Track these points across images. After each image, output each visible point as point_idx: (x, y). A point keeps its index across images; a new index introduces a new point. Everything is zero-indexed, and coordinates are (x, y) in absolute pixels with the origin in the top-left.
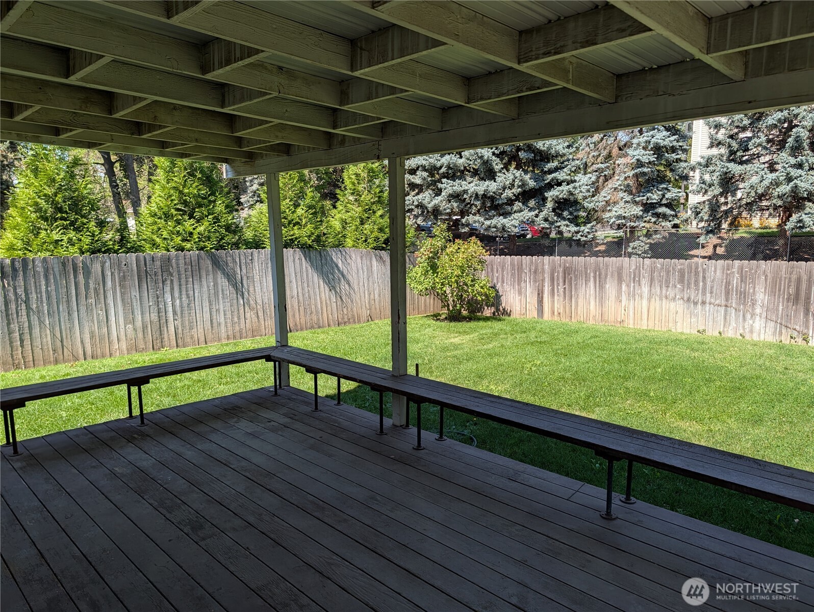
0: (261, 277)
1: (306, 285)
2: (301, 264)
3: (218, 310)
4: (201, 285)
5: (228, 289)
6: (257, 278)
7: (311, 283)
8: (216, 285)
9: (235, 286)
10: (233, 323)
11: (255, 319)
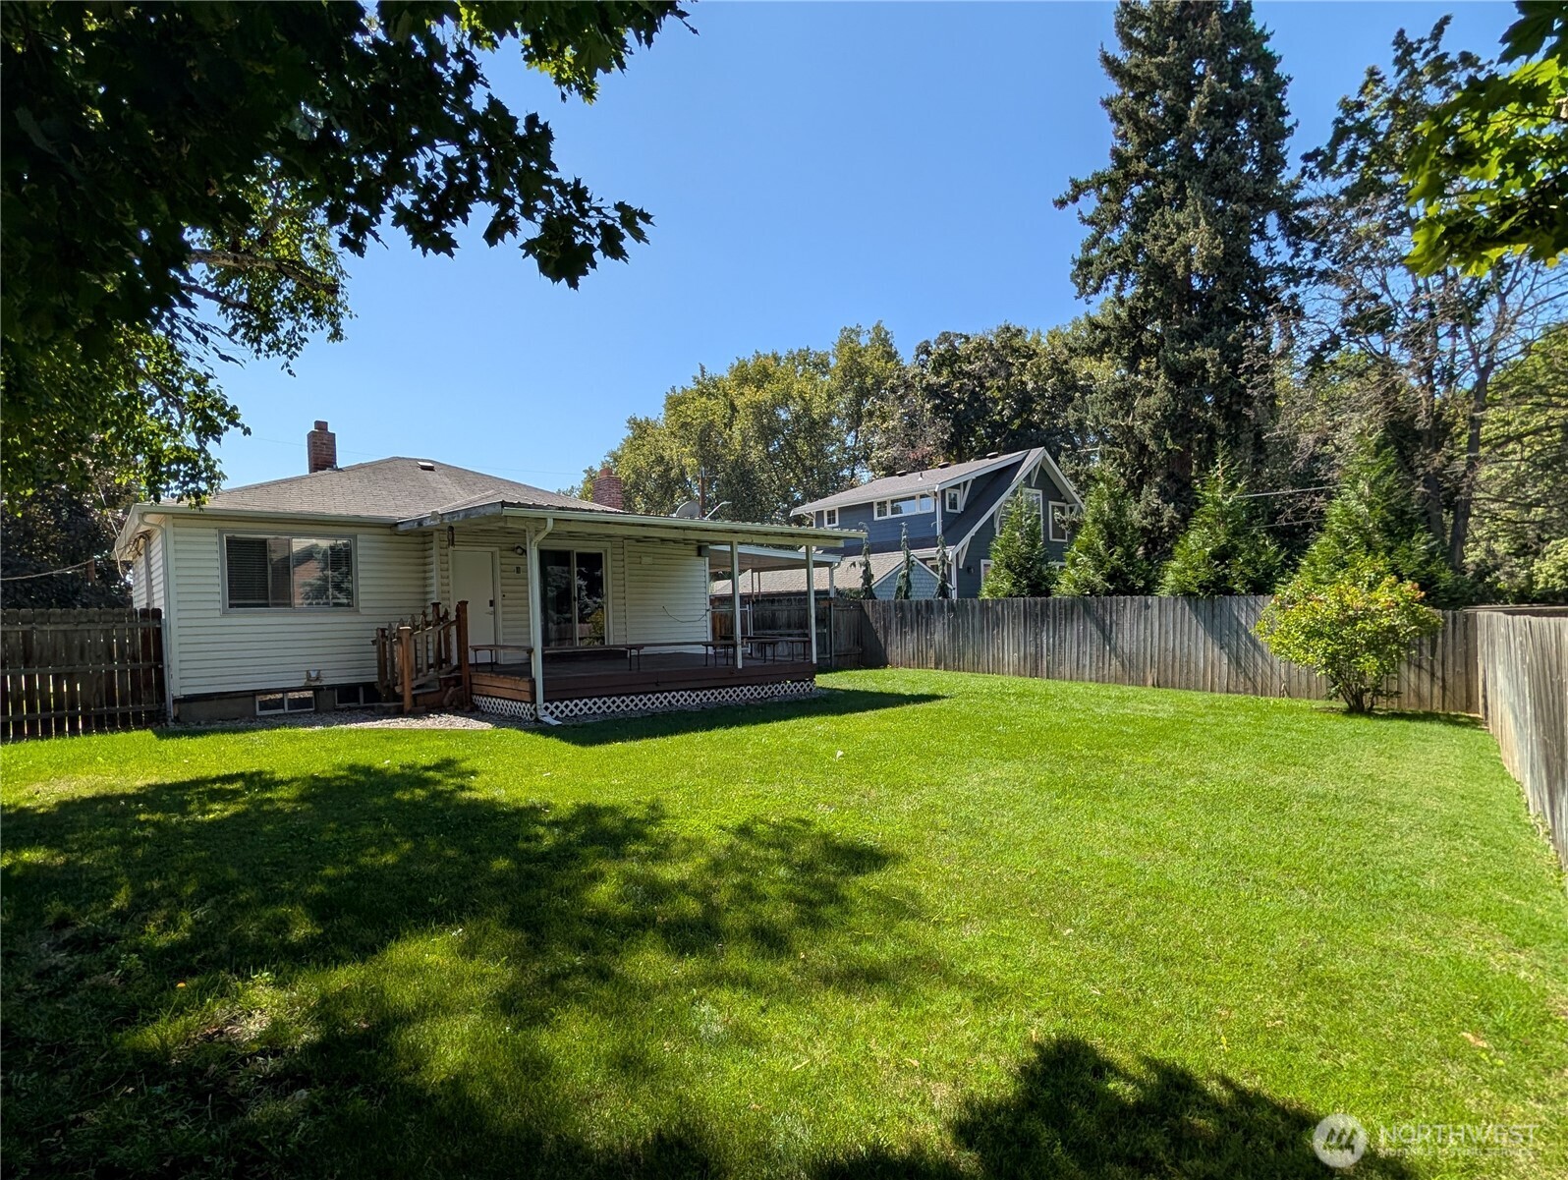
0: (1131, 625)
1: (1186, 638)
2: (1183, 614)
3: (1084, 653)
4: (1072, 629)
5: (1096, 634)
6: (1127, 626)
7: (1193, 637)
8: (1085, 628)
9: (1103, 632)
10: (1098, 668)
11: (1120, 668)
